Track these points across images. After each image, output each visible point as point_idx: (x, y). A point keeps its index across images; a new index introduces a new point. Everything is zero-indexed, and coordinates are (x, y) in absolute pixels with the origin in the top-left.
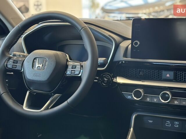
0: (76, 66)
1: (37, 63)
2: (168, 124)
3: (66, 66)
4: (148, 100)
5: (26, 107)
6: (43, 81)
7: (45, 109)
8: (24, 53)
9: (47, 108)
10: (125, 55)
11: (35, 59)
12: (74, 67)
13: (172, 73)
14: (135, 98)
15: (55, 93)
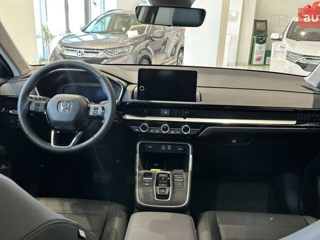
0: (97, 108)
1: (62, 106)
2: (163, 148)
3: (89, 108)
4: (152, 131)
5: (54, 144)
6: (69, 122)
7: (72, 146)
8: (36, 95)
9: (74, 145)
10: (132, 97)
11: (59, 103)
12: (96, 109)
13: (169, 110)
14: (143, 131)
15: (79, 131)
